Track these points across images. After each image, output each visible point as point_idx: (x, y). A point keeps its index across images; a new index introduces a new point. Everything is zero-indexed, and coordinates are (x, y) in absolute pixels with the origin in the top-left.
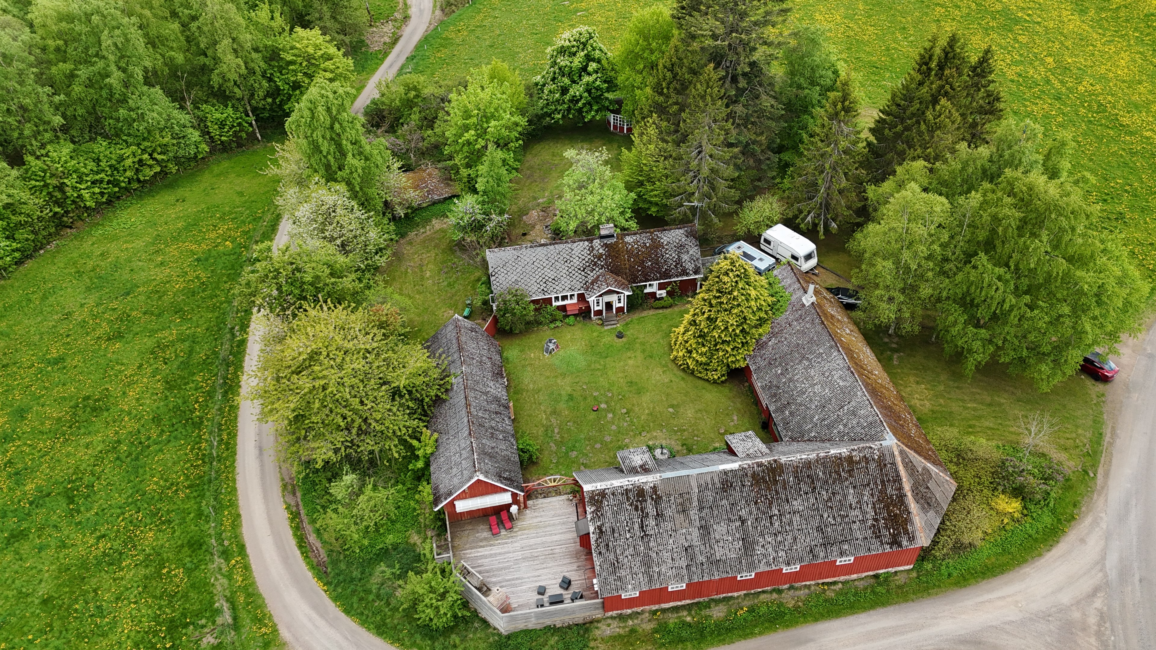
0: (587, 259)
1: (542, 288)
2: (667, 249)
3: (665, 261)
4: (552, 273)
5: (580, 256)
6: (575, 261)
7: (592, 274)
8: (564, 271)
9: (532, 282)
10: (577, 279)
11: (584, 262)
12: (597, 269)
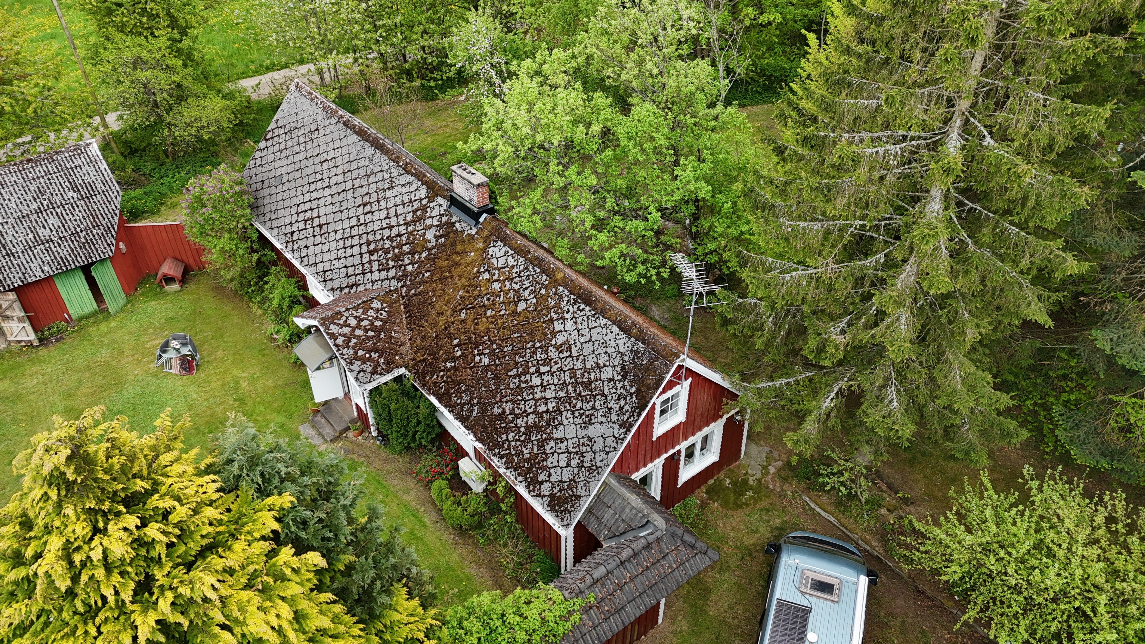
0: (394, 232)
1: (295, 227)
2: (547, 362)
3: (519, 390)
4: (329, 208)
5: (392, 211)
6: (376, 216)
7: (376, 275)
8: (346, 225)
9: (294, 202)
10: (350, 261)
11: (387, 234)
12: (392, 273)
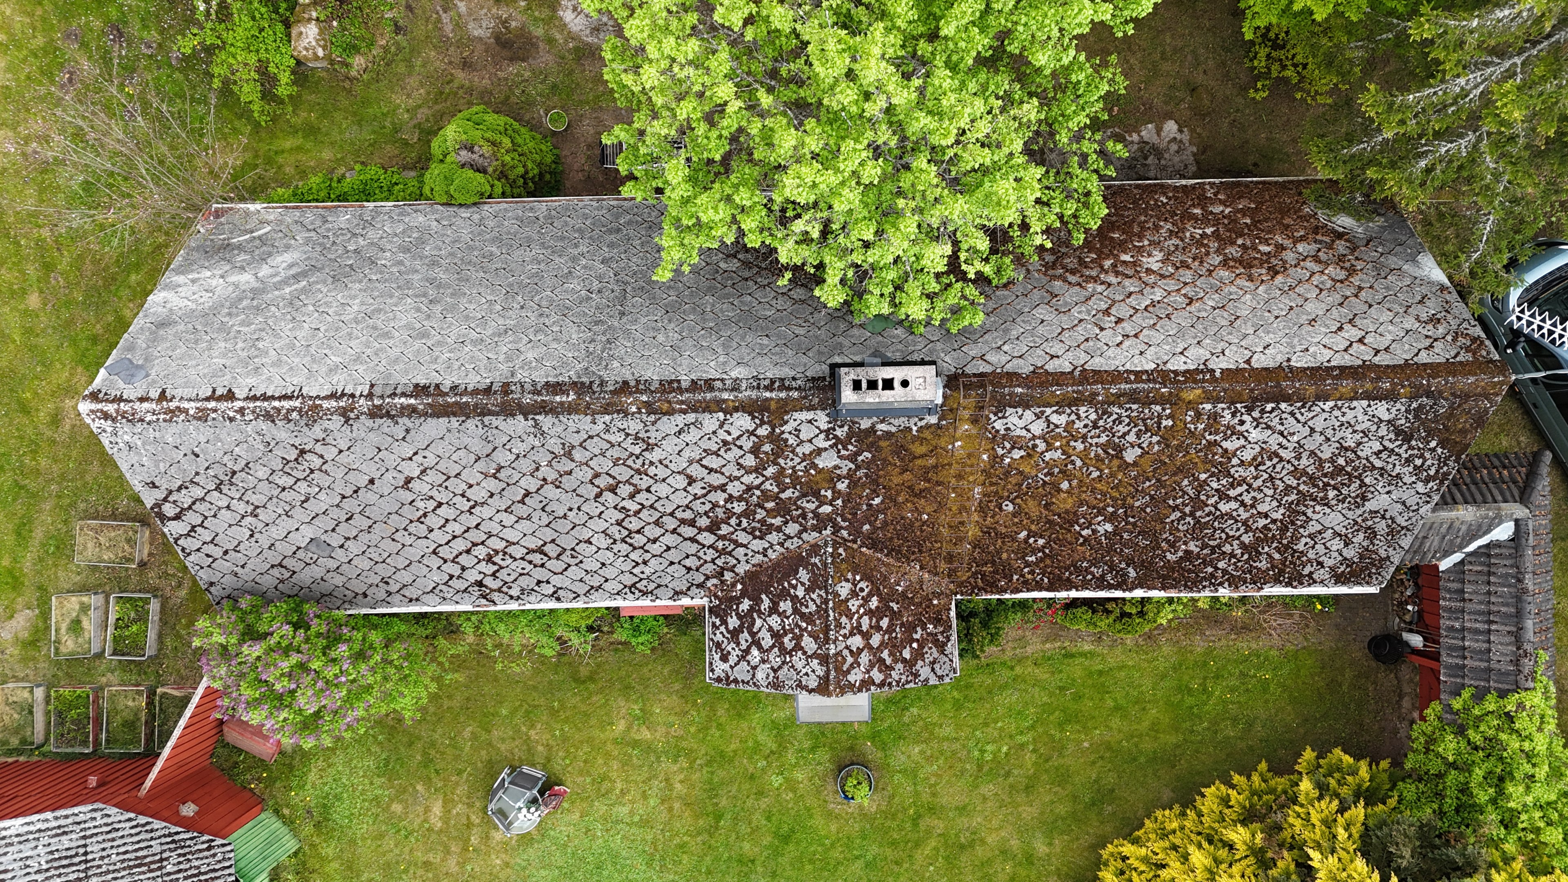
0: (735, 489)
1: (473, 576)
4: (524, 526)
5: (696, 471)
6: (663, 490)
7: (758, 545)
8: (601, 525)
9: (414, 553)
10: (673, 555)
11: (719, 497)
12: (792, 529)
